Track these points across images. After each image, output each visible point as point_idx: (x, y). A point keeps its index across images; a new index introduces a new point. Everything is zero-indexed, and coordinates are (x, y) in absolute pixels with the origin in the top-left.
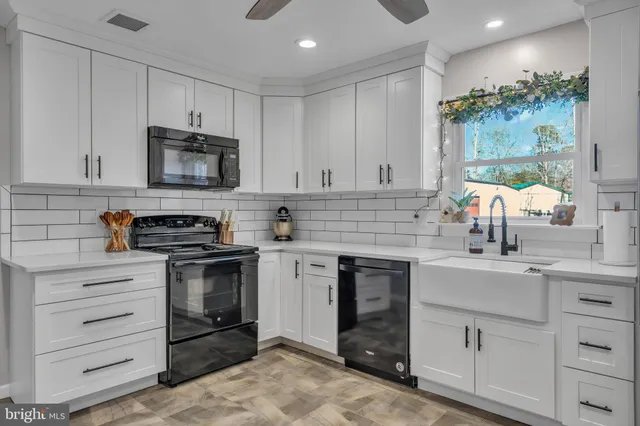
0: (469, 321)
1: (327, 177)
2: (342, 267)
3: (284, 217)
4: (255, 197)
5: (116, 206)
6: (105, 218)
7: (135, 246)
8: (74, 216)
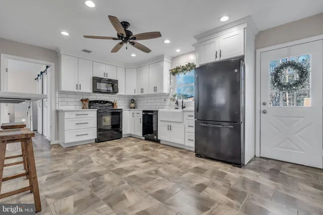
0: (169, 124)
1: (142, 90)
2: (144, 113)
3: (133, 102)
4: (124, 96)
5: (85, 97)
6: (82, 100)
7: (90, 108)
8: (74, 100)
